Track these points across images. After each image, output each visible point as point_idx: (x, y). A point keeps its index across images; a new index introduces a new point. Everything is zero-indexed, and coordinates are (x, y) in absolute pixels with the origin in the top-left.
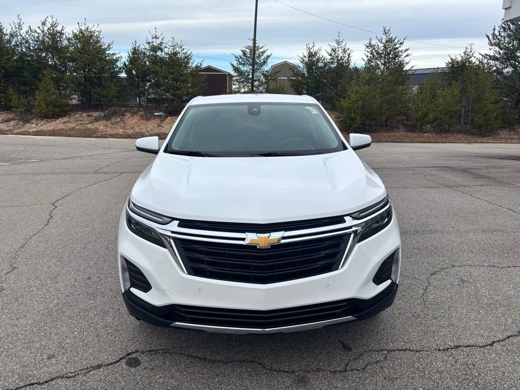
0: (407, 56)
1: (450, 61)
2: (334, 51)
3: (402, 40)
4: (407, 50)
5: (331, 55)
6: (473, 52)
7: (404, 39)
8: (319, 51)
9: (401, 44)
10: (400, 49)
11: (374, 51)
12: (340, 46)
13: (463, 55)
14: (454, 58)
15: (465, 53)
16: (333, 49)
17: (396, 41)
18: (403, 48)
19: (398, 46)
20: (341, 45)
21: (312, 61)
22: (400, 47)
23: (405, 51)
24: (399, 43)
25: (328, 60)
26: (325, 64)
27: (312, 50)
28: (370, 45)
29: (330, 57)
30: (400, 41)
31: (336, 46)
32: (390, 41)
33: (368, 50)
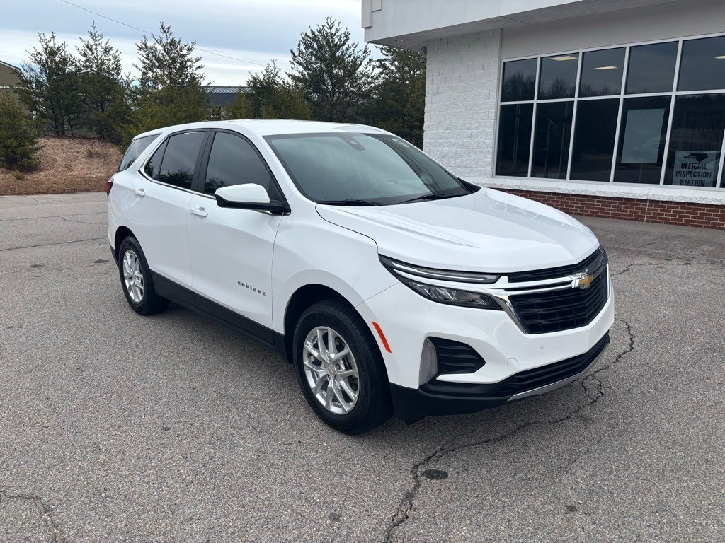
0: (199, 67)
1: (251, 79)
2: (91, 50)
3: (190, 45)
4: (198, 60)
5: (85, 55)
6: (277, 70)
7: (193, 44)
8: (63, 46)
9: (189, 50)
10: (189, 57)
11: (151, 55)
12: (98, 43)
13: (265, 73)
14: (255, 76)
15: (267, 70)
16: (87, 47)
17: (182, 45)
18: (192, 56)
19: (185, 52)
20: (100, 42)
21: (53, 62)
22: (189, 54)
23: (196, 61)
24: (186, 48)
25: (81, 63)
26: (79, 69)
27: (51, 44)
28: (144, 47)
29: (84, 59)
30: (188, 47)
31: (92, 42)
32: (173, 43)
33: (142, 52)
